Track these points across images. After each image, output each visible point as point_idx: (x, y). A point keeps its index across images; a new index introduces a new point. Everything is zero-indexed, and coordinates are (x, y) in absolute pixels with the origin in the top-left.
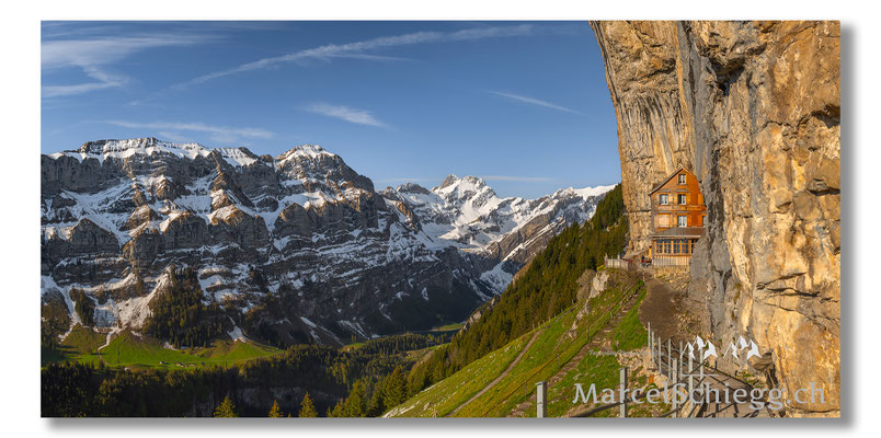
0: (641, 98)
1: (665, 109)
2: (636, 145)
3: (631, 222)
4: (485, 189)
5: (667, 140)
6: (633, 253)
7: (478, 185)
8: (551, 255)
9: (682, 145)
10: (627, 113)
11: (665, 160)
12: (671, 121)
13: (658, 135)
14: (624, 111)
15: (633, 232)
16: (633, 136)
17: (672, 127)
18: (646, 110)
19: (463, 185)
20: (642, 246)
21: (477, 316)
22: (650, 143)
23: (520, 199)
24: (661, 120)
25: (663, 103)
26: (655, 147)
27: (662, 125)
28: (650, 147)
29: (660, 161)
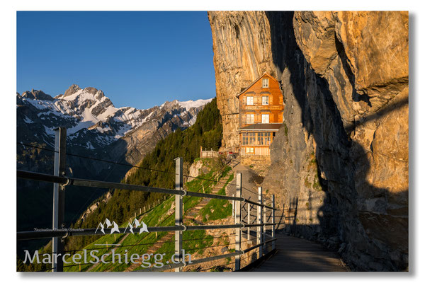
1: (252, 25)
2: (227, 58)
3: (224, 124)
4: (103, 99)
5: (253, 53)
6: (225, 150)
7: (97, 95)
8: (158, 156)
9: (266, 56)
10: (220, 30)
11: (252, 70)
12: (256, 36)
13: (246, 49)
14: (218, 29)
15: (226, 133)
16: (225, 50)
17: (257, 41)
18: (237, 27)
19: (84, 95)
20: (232, 144)
21: (94, 207)
22: (239, 56)
23: (133, 109)
24: (249, 36)
25: (250, 20)
26: (244, 59)
27: (249, 40)
28: (239, 60)
29: (247, 71)
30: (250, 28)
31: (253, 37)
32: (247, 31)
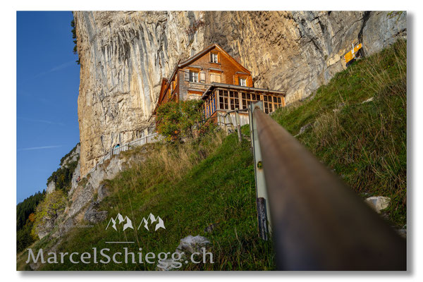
0: (123, 31)
1: (148, 42)
5: (147, 74)
11: (142, 96)
12: (152, 58)
13: (136, 70)
17: (153, 62)
18: (127, 45)
22: (127, 79)
24: (142, 55)
26: (132, 83)
27: (142, 60)
28: (127, 83)
29: (135, 97)
30: (145, 46)
31: (147, 56)
32: (141, 50)
